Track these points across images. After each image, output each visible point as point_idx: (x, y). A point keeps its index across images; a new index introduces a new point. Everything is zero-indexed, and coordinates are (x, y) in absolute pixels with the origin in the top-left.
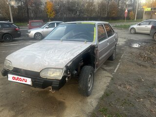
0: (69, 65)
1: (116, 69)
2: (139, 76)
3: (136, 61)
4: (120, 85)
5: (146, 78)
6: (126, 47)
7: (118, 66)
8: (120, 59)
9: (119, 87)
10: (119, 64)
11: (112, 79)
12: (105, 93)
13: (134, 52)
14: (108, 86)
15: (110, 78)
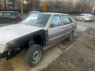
0: (10, 43)
1: (68, 48)
2: (83, 56)
3: (87, 44)
4: (64, 62)
5: (89, 59)
6: (85, 33)
7: (71, 46)
8: (76, 41)
9: (62, 63)
10: (73, 45)
11: (60, 56)
12: (48, 66)
13: (89, 37)
14: (53, 61)
15: (60, 55)
